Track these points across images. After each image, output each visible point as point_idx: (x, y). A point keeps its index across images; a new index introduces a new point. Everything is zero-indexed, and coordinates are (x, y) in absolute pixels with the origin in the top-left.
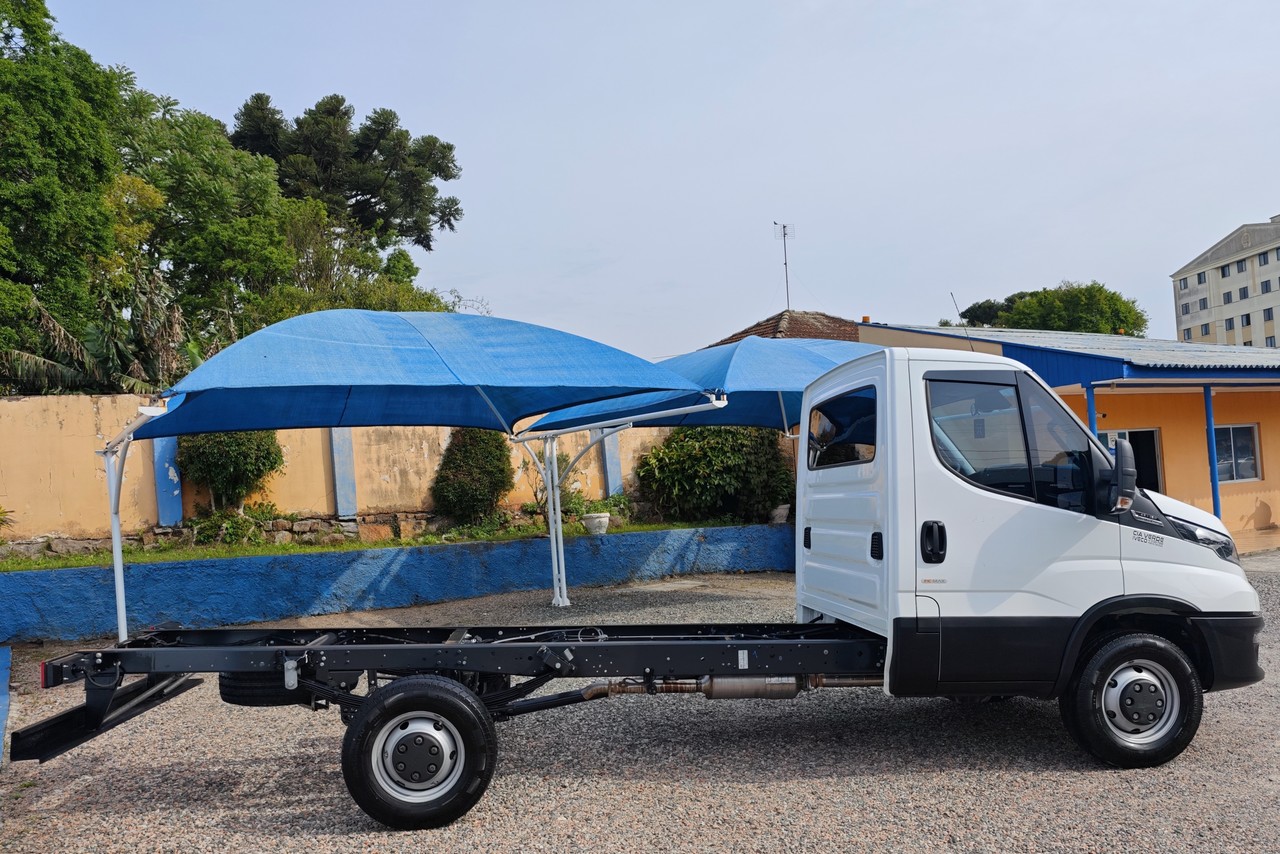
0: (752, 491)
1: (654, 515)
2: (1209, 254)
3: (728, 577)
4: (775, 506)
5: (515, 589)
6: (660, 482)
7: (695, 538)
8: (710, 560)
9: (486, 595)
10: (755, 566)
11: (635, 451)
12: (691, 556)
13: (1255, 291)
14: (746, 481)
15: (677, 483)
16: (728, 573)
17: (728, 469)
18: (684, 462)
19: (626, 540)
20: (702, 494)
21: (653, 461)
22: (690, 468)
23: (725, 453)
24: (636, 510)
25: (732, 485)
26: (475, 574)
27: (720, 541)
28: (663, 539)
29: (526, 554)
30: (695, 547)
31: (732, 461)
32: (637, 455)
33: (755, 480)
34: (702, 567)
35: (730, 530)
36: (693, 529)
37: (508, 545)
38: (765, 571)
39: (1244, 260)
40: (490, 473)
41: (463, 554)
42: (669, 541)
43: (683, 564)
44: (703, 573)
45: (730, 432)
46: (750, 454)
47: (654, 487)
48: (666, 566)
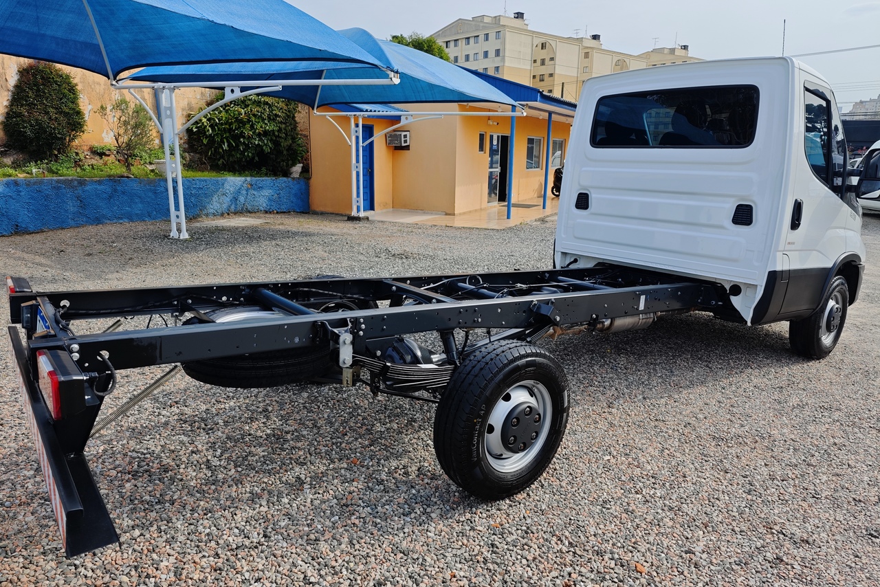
0: (280, 152)
1: (201, 165)
2: (441, 32)
3: (267, 215)
4: (294, 164)
5: (108, 221)
6: (211, 138)
7: (245, 185)
8: (255, 202)
9: (83, 226)
10: (284, 208)
11: (183, 110)
12: (242, 199)
13: (461, 59)
14: (276, 144)
15: (225, 141)
16: (266, 212)
17: (266, 133)
18: (231, 123)
19: (196, 184)
20: (245, 150)
21: (204, 120)
22: (236, 129)
23: (263, 120)
24: (188, 159)
25: (268, 146)
26: (71, 206)
27: (261, 188)
28: (223, 184)
29: (115, 190)
30: (244, 192)
31: (270, 127)
32: (185, 113)
33: (284, 144)
34: (249, 208)
35: (268, 180)
36: (243, 178)
37: (100, 182)
38: (289, 212)
39: (458, 40)
40: (66, 114)
41: (59, 188)
42: (227, 186)
43: (236, 204)
44: (250, 212)
45: (267, 103)
46: (281, 123)
47: (205, 141)
48: (225, 206)
